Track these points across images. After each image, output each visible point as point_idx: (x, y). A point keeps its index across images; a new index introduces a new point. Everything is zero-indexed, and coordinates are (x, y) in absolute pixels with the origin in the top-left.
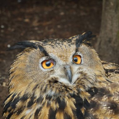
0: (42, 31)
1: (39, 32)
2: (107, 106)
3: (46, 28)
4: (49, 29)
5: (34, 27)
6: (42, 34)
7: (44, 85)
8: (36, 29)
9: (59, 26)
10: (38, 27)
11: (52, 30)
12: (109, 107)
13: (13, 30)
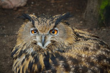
0: (56, 6)
1: (54, 7)
2: (63, 65)
3: (59, 4)
4: (61, 5)
5: (51, 3)
6: (55, 8)
7: (29, 44)
8: (52, 4)
9: (67, 4)
10: (53, 3)
11: (62, 6)
12: (63, 66)
13: (38, 5)
